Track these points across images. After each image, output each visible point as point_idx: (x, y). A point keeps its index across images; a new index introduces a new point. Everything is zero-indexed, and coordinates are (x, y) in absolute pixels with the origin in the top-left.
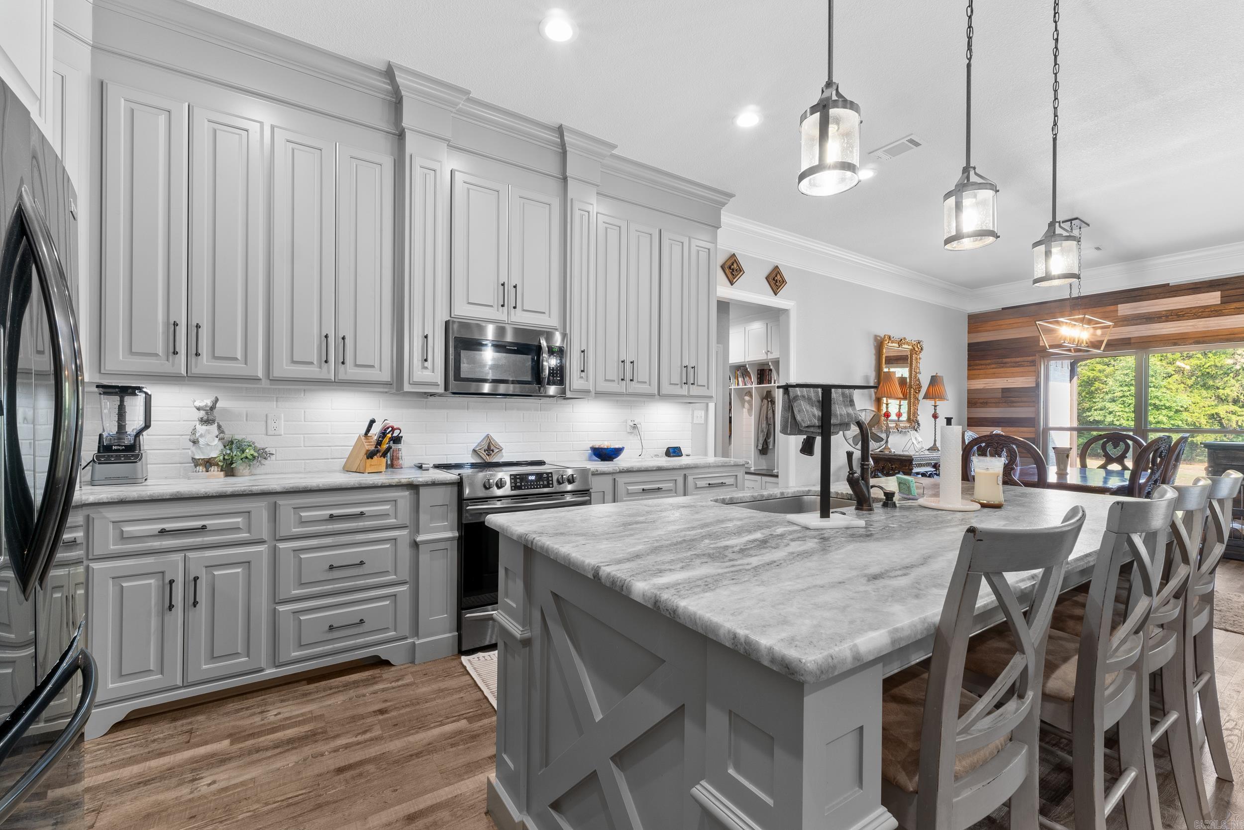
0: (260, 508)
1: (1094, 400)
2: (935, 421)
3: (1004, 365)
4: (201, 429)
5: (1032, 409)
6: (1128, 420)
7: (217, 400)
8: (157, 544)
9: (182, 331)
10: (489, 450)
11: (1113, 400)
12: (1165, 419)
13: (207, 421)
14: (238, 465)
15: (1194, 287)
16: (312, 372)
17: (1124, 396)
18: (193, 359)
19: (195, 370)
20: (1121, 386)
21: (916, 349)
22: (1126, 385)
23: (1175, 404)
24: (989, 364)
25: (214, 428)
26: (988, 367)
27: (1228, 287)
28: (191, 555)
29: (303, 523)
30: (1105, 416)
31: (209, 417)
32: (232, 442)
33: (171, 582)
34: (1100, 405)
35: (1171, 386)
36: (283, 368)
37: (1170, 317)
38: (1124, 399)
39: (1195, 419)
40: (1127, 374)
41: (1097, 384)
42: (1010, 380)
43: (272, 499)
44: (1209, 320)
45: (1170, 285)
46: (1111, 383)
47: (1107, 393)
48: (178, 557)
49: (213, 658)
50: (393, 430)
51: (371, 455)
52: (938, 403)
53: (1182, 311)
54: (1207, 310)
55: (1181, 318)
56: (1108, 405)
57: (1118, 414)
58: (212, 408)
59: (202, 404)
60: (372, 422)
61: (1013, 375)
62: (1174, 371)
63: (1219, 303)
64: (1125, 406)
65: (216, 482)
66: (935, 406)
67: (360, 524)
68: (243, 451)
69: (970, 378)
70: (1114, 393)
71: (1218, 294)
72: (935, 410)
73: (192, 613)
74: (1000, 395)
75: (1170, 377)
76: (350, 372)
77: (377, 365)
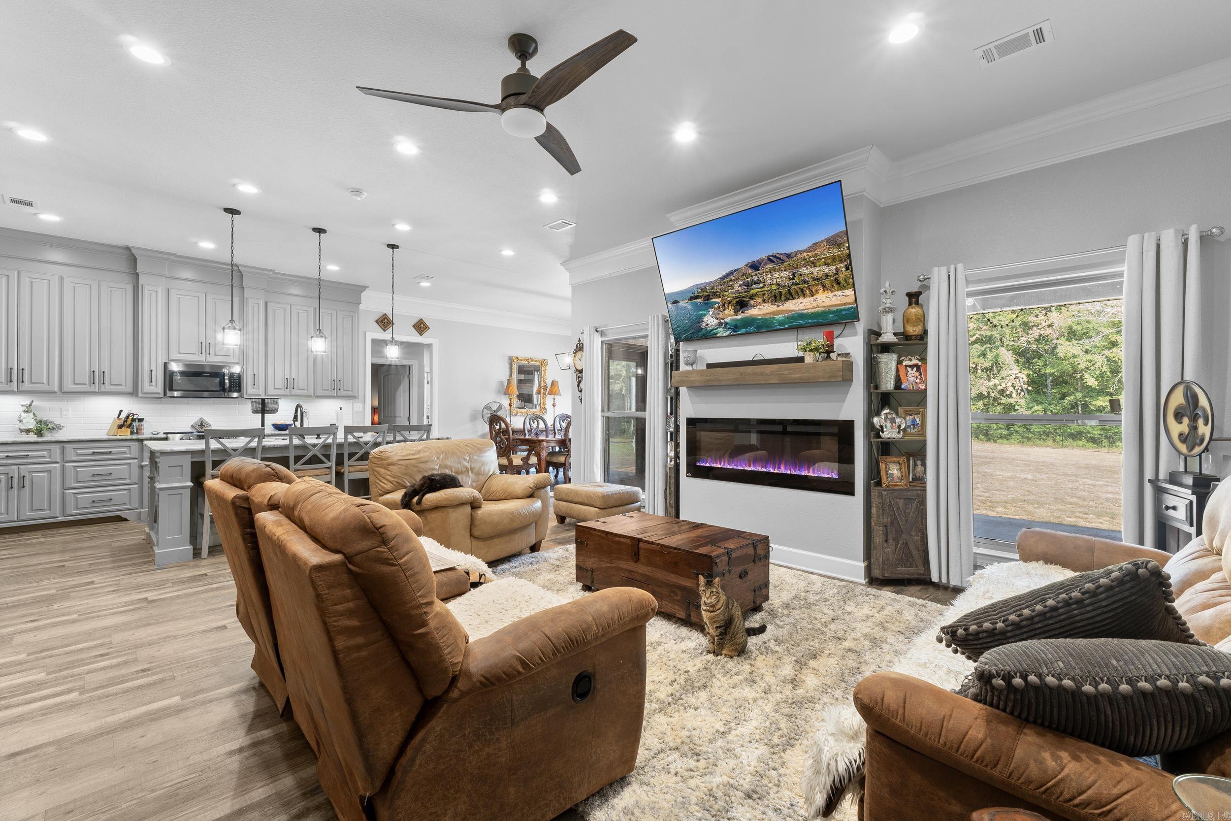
0: (56, 449)
4: (24, 415)
7: (33, 401)
8: (5, 462)
9: (15, 372)
10: (202, 425)
13: (28, 412)
14: (44, 432)
16: (86, 388)
18: (21, 384)
19: (21, 389)
21: (544, 364)
25: (31, 415)
28: (21, 467)
29: (78, 455)
31: (28, 409)
32: (41, 421)
33: (12, 477)
36: (69, 386)
43: (62, 445)
48: (16, 467)
49: (33, 510)
50: (134, 415)
51: (120, 427)
52: (556, 397)
58: (30, 406)
59: (25, 404)
60: (121, 411)
65: (33, 437)
66: (554, 399)
67: (110, 457)
68: (47, 425)
72: (554, 401)
73: (22, 491)
76: (108, 387)
77: (123, 383)
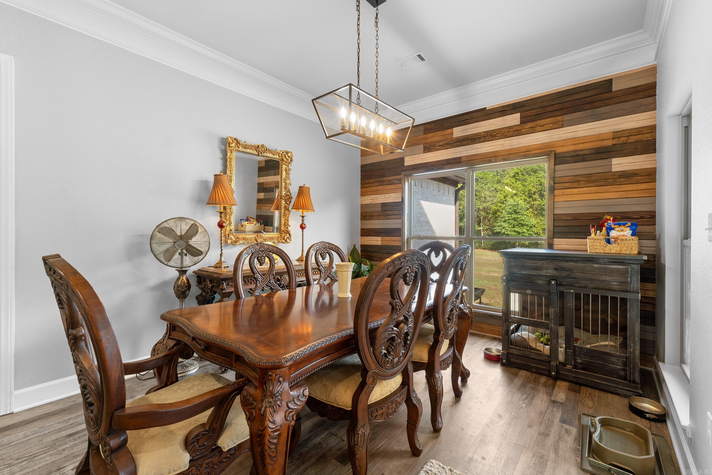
1: (497, 221)
2: (303, 232)
3: (382, 183)
5: (399, 221)
6: (511, 231)
11: (505, 221)
12: (526, 231)
15: (503, 109)
17: (509, 219)
20: (508, 214)
21: (285, 160)
22: (510, 214)
23: (530, 224)
24: (373, 183)
26: (373, 185)
27: (525, 108)
30: (501, 229)
34: (499, 224)
35: (528, 215)
37: (487, 138)
38: (509, 221)
39: (537, 231)
40: (510, 208)
41: (498, 213)
42: (387, 196)
44: (513, 140)
45: (487, 109)
46: (504, 213)
47: (502, 218)
53: (495, 132)
54: (511, 130)
55: (494, 138)
56: (503, 224)
57: (506, 228)
61: (388, 192)
62: (530, 207)
63: (519, 123)
64: (509, 225)
66: (303, 217)
69: (363, 194)
70: (505, 218)
71: (518, 115)
72: (303, 220)
74: (379, 209)
75: (528, 210)
